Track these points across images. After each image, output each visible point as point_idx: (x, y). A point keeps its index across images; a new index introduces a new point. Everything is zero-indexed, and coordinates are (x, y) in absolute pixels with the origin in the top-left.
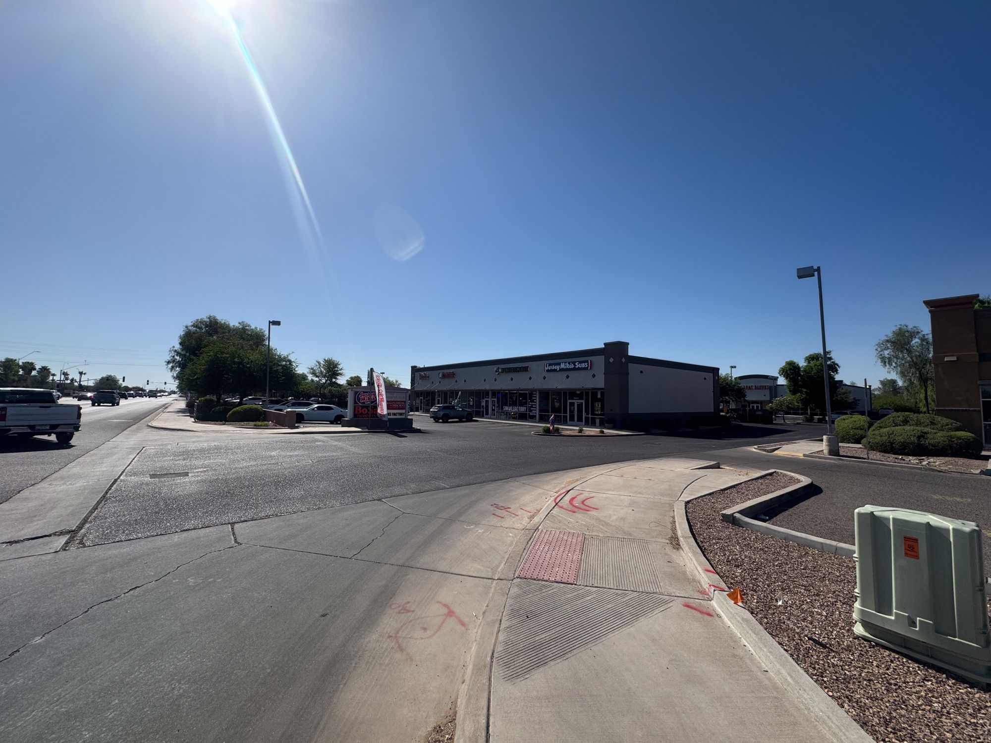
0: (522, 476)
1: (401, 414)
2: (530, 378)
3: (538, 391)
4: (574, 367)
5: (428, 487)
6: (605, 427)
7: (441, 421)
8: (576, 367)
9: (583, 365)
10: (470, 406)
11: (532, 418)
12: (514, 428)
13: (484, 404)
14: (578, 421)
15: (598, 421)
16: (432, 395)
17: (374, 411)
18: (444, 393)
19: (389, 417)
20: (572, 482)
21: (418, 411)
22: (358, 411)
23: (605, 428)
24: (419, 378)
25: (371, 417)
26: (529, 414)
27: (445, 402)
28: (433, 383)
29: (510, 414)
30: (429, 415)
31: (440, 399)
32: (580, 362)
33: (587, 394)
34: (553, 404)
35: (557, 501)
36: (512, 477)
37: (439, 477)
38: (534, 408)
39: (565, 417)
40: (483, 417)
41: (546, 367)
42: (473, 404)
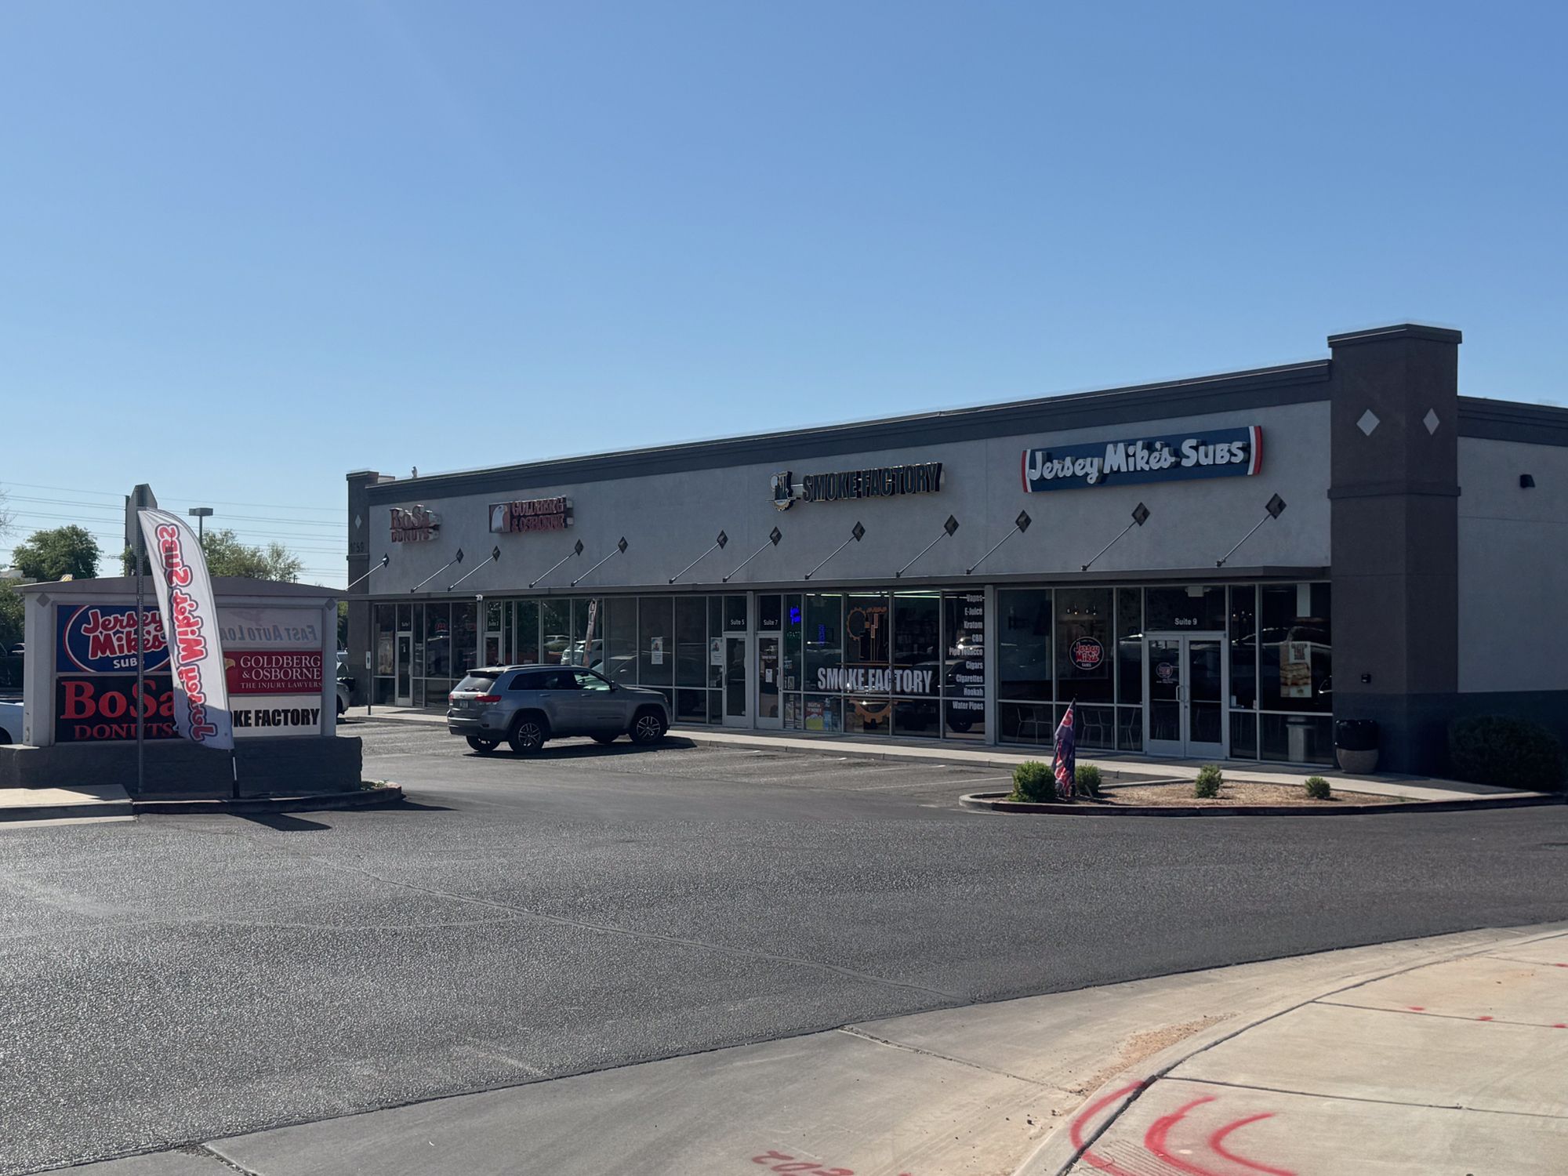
0: (908, 1013)
1: (300, 717)
2: (952, 526)
3: (988, 590)
4: (1177, 465)
5: (437, 1075)
6: (1337, 767)
7: (504, 746)
8: (1185, 463)
9: (1220, 454)
10: (648, 672)
11: (965, 724)
12: (871, 778)
13: (718, 658)
14: (1194, 738)
15: (1297, 736)
16: (457, 620)
17: (159, 704)
18: (519, 605)
19: (239, 732)
20: (1164, 1041)
21: (392, 703)
22: (80, 707)
23: (1337, 769)
24: (388, 534)
25: (148, 734)
26: (949, 704)
27: (527, 649)
28: (460, 556)
29: (851, 707)
30: (444, 719)
31: (500, 635)
32: (1205, 439)
33: (1243, 598)
34: (1067, 653)
35: (1086, 1135)
36: (859, 1020)
37: (491, 1024)
38: (971, 673)
39: (1131, 718)
40: (714, 721)
41: (1033, 466)
42: (667, 659)
